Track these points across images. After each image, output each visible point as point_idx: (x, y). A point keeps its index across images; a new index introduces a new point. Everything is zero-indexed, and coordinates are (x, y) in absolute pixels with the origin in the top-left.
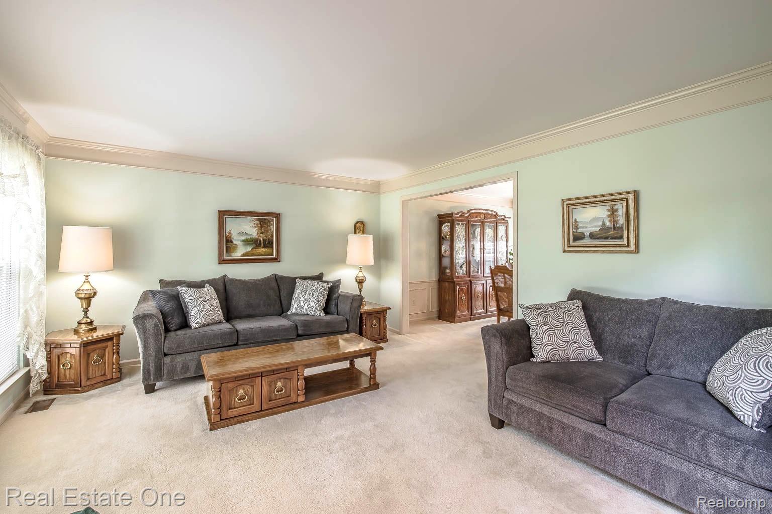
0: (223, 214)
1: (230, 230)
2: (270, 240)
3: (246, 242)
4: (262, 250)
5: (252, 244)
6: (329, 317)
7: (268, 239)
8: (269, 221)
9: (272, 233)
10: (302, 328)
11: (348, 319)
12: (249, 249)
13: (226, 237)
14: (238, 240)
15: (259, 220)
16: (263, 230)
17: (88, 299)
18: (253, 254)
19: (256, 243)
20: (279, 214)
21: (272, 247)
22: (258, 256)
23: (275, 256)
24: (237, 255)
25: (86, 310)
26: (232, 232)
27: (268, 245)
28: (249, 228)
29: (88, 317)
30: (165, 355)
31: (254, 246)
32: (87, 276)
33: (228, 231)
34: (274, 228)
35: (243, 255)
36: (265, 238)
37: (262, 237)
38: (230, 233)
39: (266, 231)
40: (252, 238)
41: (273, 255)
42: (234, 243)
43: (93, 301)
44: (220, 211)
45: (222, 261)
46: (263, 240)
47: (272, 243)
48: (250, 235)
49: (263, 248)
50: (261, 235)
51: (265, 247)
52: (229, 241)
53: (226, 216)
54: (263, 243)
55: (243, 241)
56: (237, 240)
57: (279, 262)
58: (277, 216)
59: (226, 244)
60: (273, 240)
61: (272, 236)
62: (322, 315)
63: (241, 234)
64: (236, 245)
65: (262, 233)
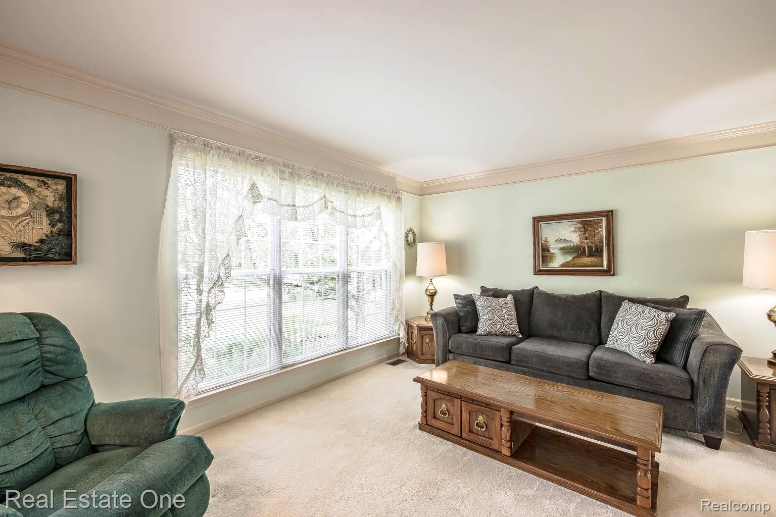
0: (538, 221)
1: (546, 238)
2: (598, 247)
3: (566, 251)
4: (586, 260)
5: (573, 252)
6: (660, 366)
7: (596, 246)
8: (596, 223)
9: (601, 238)
10: (595, 369)
11: (695, 380)
12: (569, 258)
13: (542, 246)
14: (556, 248)
15: (581, 223)
16: (587, 235)
17: (432, 296)
18: (575, 264)
19: (578, 251)
20: (612, 211)
21: (602, 256)
22: (581, 266)
23: (605, 267)
24: (556, 264)
25: (431, 304)
26: (548, 240)
27: (596, 253)
28: (570, 234)
29: (432, 310)
30: (450, 352)
31: (575, 255)
32: (431, 279)
33: (543, 239)
34: (603, 232)
35: (563, 265)
36: (590, 244)
37: (586, 244)
38: (546, 241)
39: (592, 235)
40: (572, 245)
41: (603, 266)
42: (552, 251)
43: (435, 297)
44: (534, 218)
45: (538, 272)
46: (588, 247)
47: (602, 250)
48: (570, 241)
49: (588, 257)
50: (585, 241)
51: (590, 255)
52: (545, 249)
53: (541, 223)
54: (589, 251)
55: (562, 249)
56: (554, 248)
57: (613, 275)
58: (609, 215)
59: (542, 253)
60: (602, 247)
61: (601, 241)
62: (649, 360)
63: (559, 241)
64: (553, 254)
65: (586, 239)
